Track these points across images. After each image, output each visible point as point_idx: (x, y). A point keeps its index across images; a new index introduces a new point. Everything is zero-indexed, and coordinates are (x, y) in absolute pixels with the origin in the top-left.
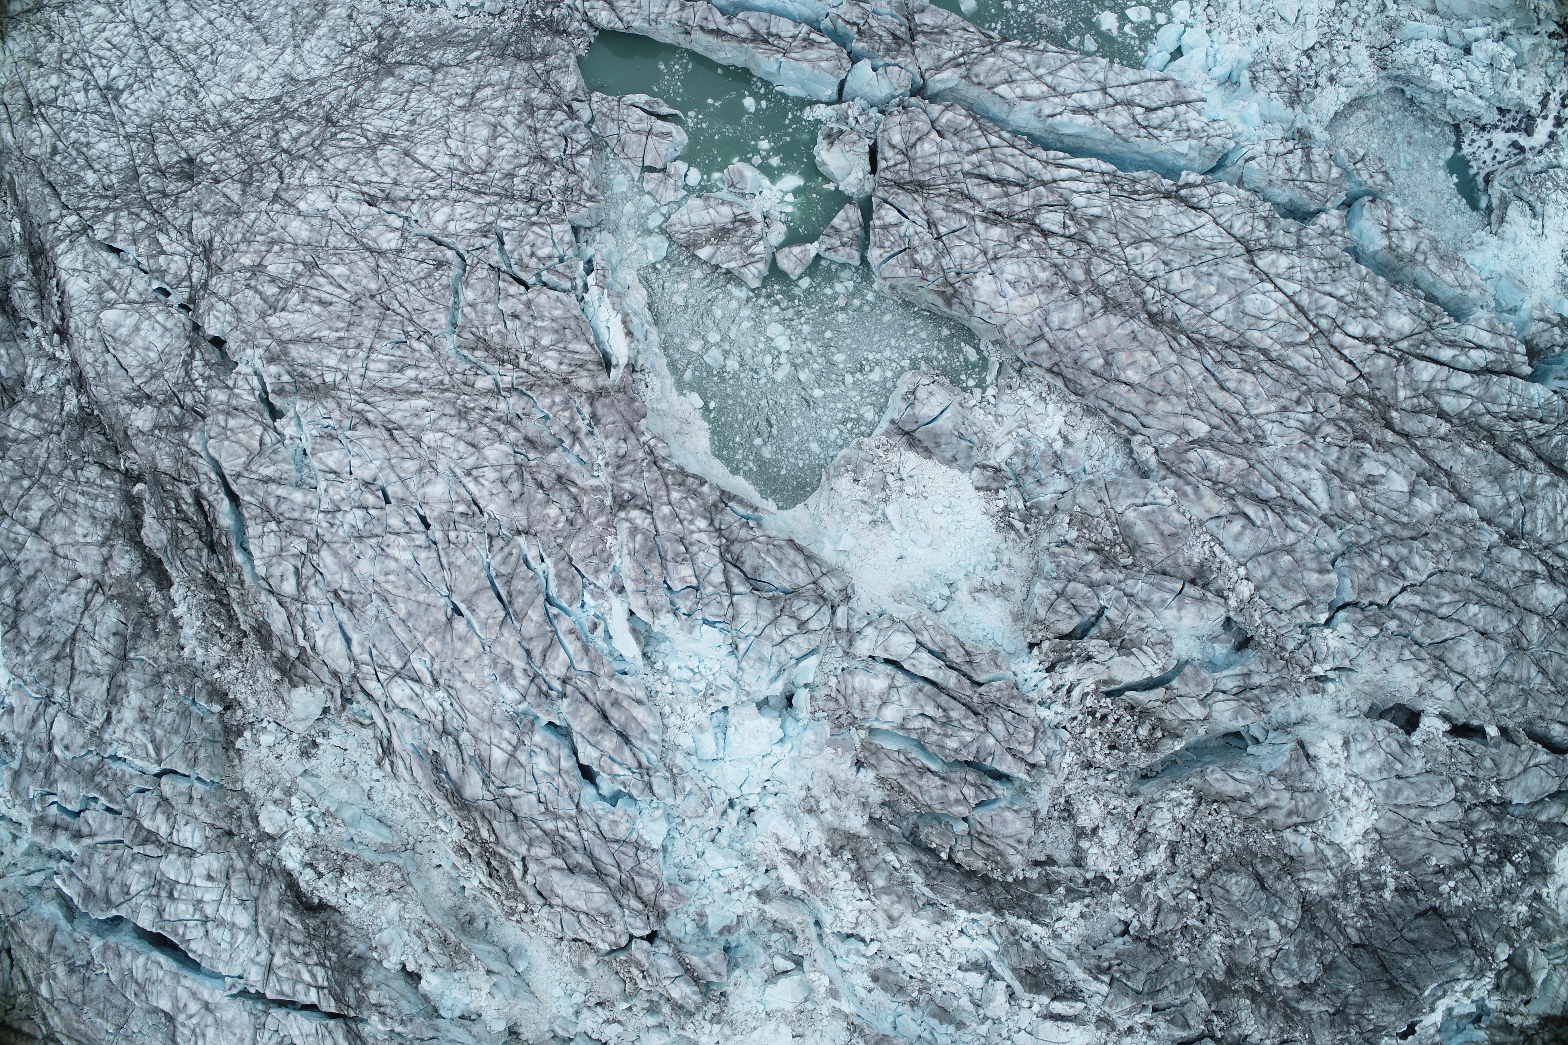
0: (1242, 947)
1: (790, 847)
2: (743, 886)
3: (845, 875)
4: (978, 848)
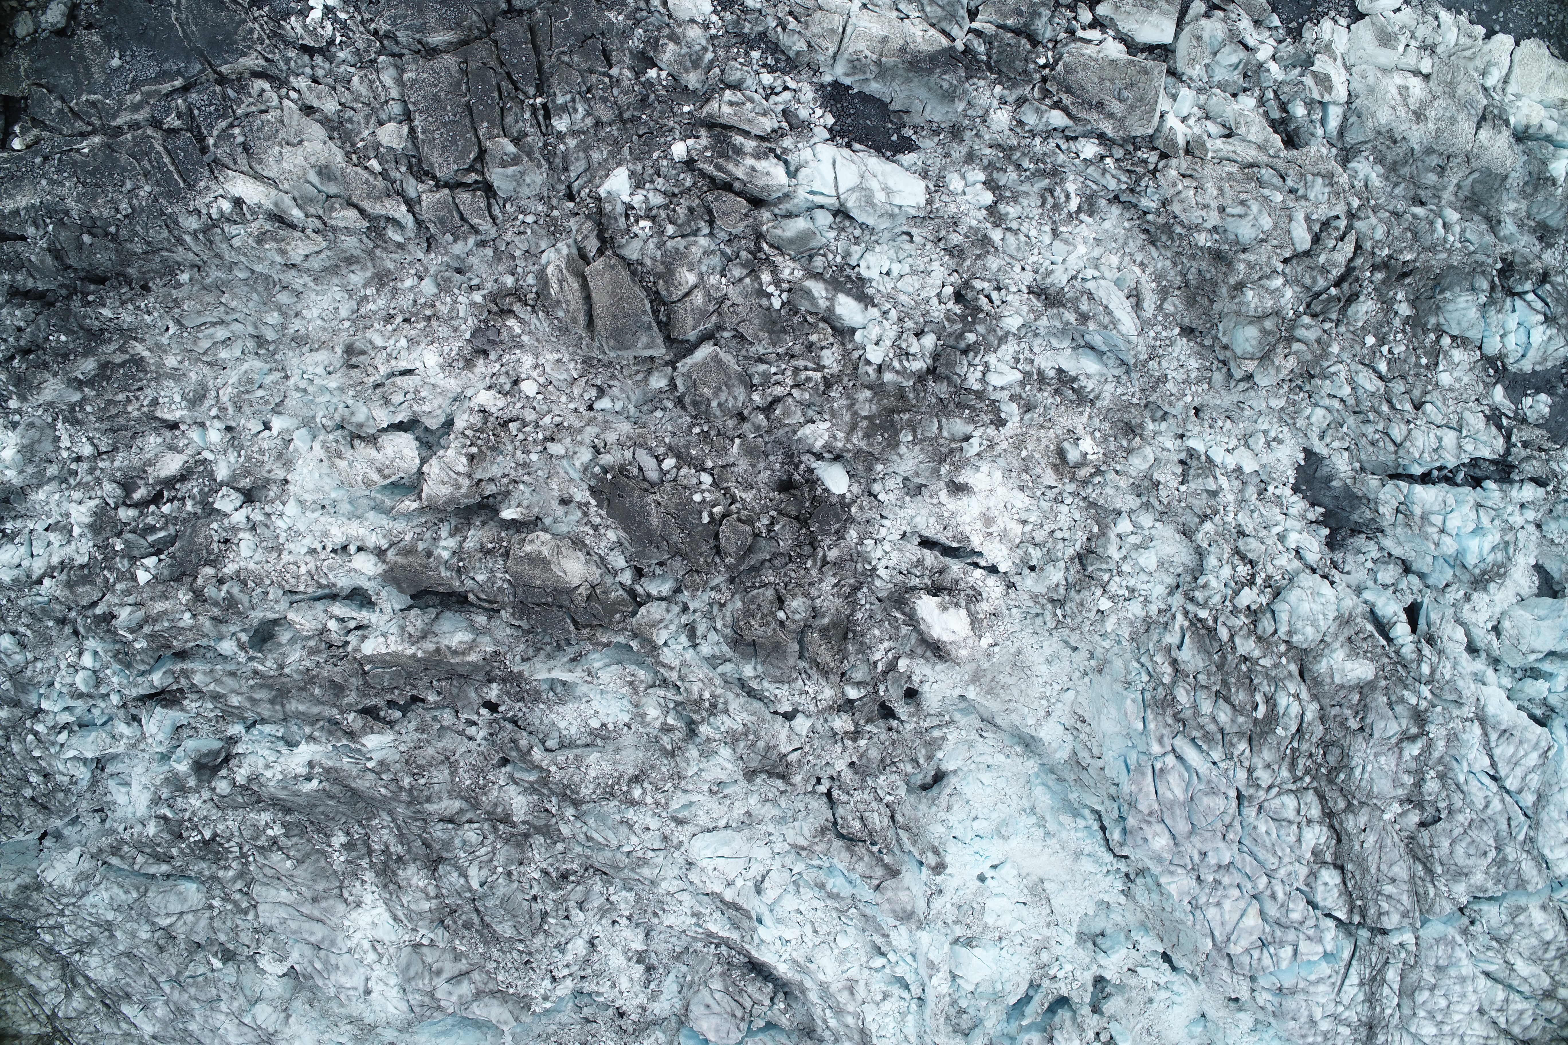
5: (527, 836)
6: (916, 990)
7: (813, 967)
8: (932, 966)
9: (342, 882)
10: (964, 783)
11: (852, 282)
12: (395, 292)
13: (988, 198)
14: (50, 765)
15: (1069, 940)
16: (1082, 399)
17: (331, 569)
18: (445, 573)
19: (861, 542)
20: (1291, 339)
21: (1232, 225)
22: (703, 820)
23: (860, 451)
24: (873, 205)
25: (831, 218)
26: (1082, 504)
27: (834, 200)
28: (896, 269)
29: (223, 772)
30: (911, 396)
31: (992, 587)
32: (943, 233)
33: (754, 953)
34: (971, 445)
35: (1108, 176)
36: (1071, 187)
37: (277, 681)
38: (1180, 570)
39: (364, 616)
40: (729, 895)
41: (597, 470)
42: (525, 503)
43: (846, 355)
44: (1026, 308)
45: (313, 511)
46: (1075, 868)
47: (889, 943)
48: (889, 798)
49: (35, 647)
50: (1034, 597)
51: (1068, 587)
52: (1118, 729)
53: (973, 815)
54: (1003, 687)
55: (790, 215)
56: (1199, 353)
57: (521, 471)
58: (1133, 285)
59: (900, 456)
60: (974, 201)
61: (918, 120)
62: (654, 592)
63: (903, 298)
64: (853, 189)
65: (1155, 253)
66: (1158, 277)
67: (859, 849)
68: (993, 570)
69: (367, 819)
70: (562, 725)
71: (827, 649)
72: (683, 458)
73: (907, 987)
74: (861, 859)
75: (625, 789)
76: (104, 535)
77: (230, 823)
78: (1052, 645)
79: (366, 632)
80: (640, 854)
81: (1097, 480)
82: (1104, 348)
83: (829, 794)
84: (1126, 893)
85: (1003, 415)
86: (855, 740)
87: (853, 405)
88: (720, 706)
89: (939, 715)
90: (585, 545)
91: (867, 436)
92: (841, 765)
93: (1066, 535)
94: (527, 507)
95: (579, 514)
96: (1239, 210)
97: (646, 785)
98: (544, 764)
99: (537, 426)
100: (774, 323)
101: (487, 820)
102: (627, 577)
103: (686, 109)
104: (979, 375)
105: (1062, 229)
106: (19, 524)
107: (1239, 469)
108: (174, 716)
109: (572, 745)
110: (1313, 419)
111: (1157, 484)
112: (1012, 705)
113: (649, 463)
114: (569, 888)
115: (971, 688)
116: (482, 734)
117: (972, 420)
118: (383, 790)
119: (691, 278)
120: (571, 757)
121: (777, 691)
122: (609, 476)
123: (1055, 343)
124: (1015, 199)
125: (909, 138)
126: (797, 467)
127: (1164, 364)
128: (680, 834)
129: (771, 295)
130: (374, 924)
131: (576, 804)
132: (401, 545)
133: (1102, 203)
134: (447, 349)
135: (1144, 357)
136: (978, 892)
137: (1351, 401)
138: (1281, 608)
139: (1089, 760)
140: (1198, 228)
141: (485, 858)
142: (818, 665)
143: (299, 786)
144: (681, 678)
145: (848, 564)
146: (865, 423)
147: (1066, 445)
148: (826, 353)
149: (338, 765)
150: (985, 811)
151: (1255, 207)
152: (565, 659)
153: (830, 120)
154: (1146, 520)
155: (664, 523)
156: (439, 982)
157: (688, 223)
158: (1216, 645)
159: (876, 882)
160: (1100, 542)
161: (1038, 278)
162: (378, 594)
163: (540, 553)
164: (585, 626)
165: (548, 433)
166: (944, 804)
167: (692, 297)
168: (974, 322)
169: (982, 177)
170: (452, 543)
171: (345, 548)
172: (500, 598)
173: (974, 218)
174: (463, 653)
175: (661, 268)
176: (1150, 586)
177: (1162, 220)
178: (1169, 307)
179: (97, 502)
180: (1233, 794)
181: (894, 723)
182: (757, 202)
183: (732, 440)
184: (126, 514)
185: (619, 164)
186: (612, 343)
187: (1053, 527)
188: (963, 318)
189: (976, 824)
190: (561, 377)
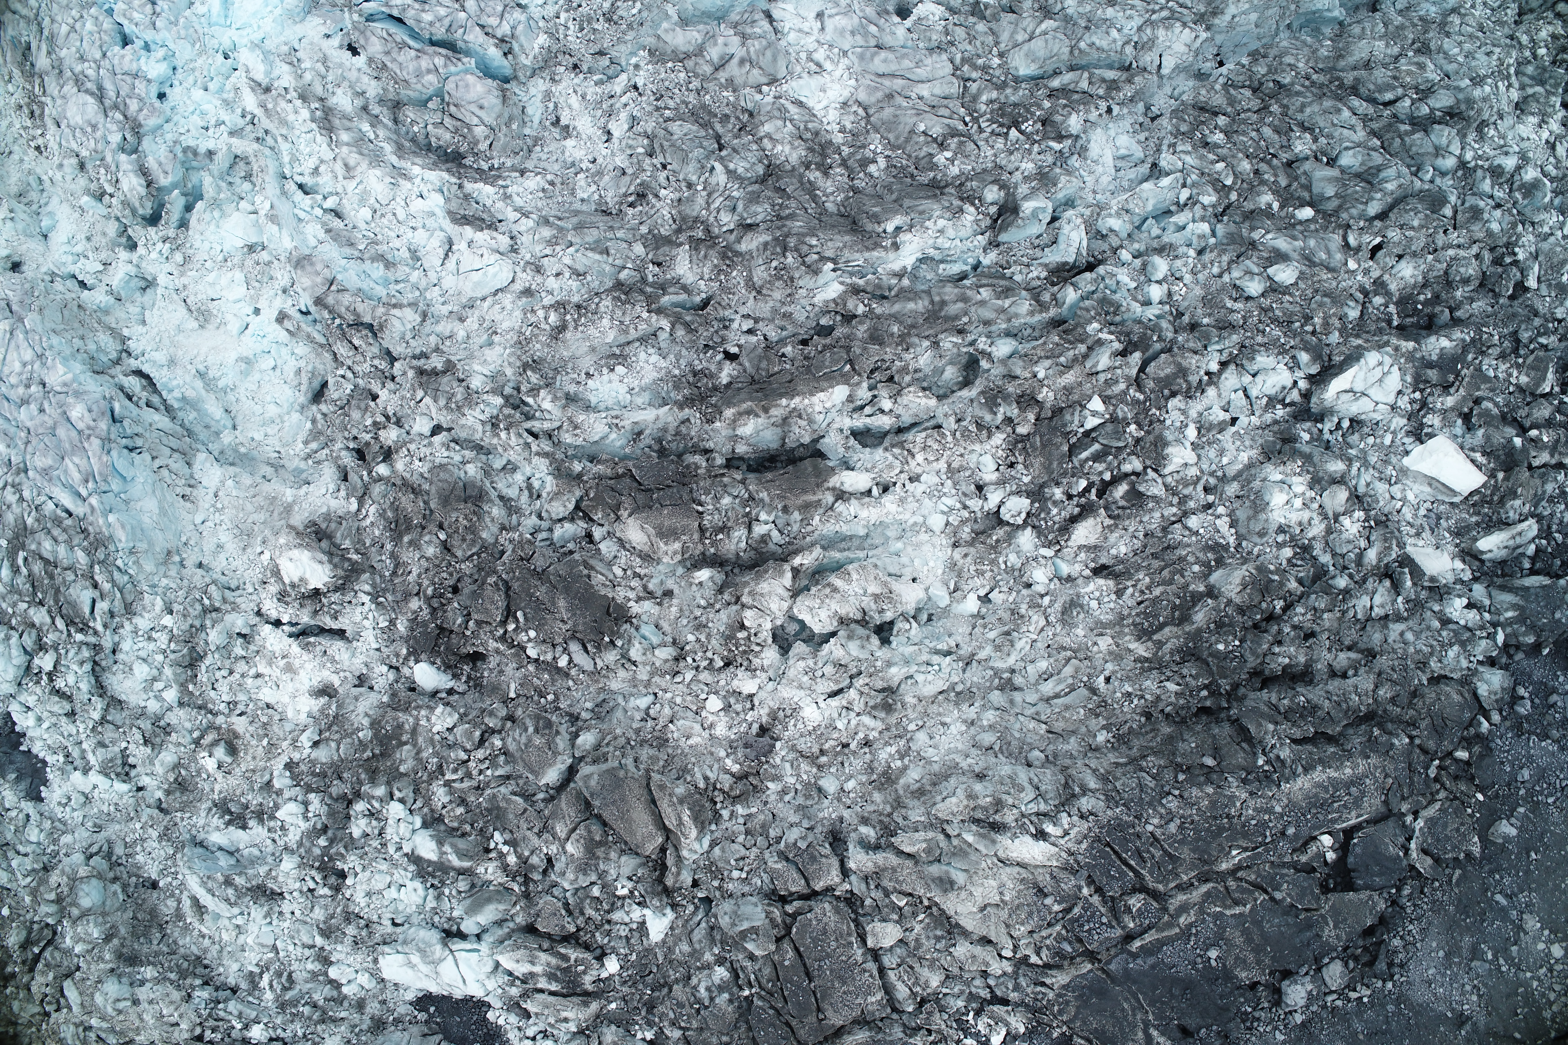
0: (690, 200)
1: (256, 78)
2: (220, 123)
3: (305, 114)
4: (447, 121)
5: (679, 231)
6: (291, 187)
7: (388, 180)
8: (273, 218)
9: (868, 122)
10: (291, 400)
11: (429, 874)
12: (870, 768)
13: (333, 973)
14: (1202, 157)
15: (162, 280)
16: (222, 807)
17: (891, 467)
18: (764, 495)
19: (392, 622)
20: (59, 900)
21: (125, 991)
22: (507, 299)
23: (406, 710)
24: (419, 950)
25: (462, 928)
26: (210, 706)
27: (454, 948)
28: (392, 893)
29: (993, 210)
30: (363, 776)
31: (272, 609)
32: (364, 933)
33: (445, 175)
34: (309, 739)
35: (235, 1013)
36: (269, 996)
37: (939, 328)
38: (115, 668)
39: (859, 422)
40: (468, 231)
41: (619, 643)
42: (694, 588)
43: (428, 801)
44: (281, 879)
45: (915, 524)
46: (172, 350)
47: (324, 224)
48: (341, 372)
49: (1223, 288)
50: (235, 608)
51: (203, 627)
52: (140, 504)
53: (278, 371)
54: (262, 508)
55: (499, 923)
56: (139, 868)
57: (703, 619)
58: (205, 916)
59: (367, 715)
60: (343, 967)
61: (415, 1030)
62: (567, 525)
63: (384, 866)
64: (441, 960)
65: (194, 949)
66: (187, 928)
67: (350, 318)
68: (278, 623)
69: (847, 198)
70: (654, 358)
71: (405, 509)
72: (553, 668)
73: (301, 186)
74: (347, 309)
75: (568, 317)
76: (1151, 438)
77: (989, 152)
78: (219, 563)
79: (852, 406)
80: (558, 248)
81: (196, 734)
82: (219, 854)
83: (393, 359)
84: (124, 340)
85: (288, 774)
86: (375, 423)
87: (418, 753)
88: (488, 427)
89: (319, 463)
90: (640, 556)
91: (400, 726)
92: (383, 394)
93: (218, 674)
94: (691, 584)
95: (651, 586)
96: (121, 1005)
97: (547, 327)
98: (654, 317)
99: (697, 668)
100: (497, 817)
101: (717, 237)
102: (598, 533)
103: (613, 1006)
104: (311, 808)
105: (271, 955)
106: (1268, 417)
107: (86, 771)
108: (1054, 257)
109: (642, 340)
110: (37, 831)
111: (146, 742)
112: (252, 491)
113: (581, 658)
114: (632, 188)
115: (290, 499)
116: (735, 325)
117: (313, 762)
118: (814, 242)
119: (570, 848)
120: (632, 331)
121: (446, 454)
122: (607, 639)
123: (256, 852)
124: (314, 975)
125: (420, 1011)
126: (469, 677)
127: (162, 852)
128: (525, 279)
129: (505, 843)
130: (823, 90)
131: (619, 285)
132: (821, 511)
133: (244, 985)
134: (800, 725)
135: (179, 856)
136: (256, 298)
137: (11, 854)
138: (19, 659)
139: (170, 462)
140: (157, 981)
141: (716, 195)
142: (414, 491)
143: (907, 219)
144: (528, 445)
145: (399, 598)
146: (404, 738)
147: (229, 760)
148: (446, 799)
149: (867, 255)
150: (267, 378)
151: (110, 1010)
152: (647, 432)
153: (490, 1016)
154: (153, 706)
155: (554, 604)
156: (740, 53)
157: (582, 901)
158: (64, 611)
159: (333, 288)
160: (184, 676)
161: (277, 909)
162: (847, 448)
163: (666, 544)
164: (623, 475)
165: (682, 664)
166: (303, 374)
167: (566, 830)
168: (323, 856)
169: (345, 990)
170: (759, 530)
171: (886, 489)
172: (709, 482)
173: (340, 951)
174: (740, 414)
175: (600, 852)
176: (136, 647)
177: (188, 981)
178: (172, 903)
179: (1166, 471)
180: (30, 473)
181: (352, 445)
182: (531, 929)
183: (518, 696)
184: (1133, 464)
185: (664, 941)
186: (622, 774)
187: (231, 678)
188: (331, 859)
189: (273, 364)
190: (682, 722)
